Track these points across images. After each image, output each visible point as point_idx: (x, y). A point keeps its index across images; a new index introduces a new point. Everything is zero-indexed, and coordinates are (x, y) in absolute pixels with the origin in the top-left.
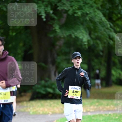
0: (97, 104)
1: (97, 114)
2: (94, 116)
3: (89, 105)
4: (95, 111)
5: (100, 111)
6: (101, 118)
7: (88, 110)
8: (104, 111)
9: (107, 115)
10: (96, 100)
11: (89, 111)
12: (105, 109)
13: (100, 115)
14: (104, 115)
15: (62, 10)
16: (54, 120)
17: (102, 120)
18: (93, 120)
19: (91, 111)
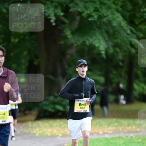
0: (116, 124)
1: (116, 136)
2: (112, 139)
3: (106, 126)
4: (113, 133)
5: (119, 132)
6: (121, 142)
7: (106, 131)
8: (124, 132)
9: (127, 137)
10: (114, 120)
11: (107, 133)
12: (126, 131)
13: (119, 138)
14: (124, 137)
15: (75, 12)
16: (65, 144)
17: (122, 143)
18: (112, 143)
19: (109, 132)
